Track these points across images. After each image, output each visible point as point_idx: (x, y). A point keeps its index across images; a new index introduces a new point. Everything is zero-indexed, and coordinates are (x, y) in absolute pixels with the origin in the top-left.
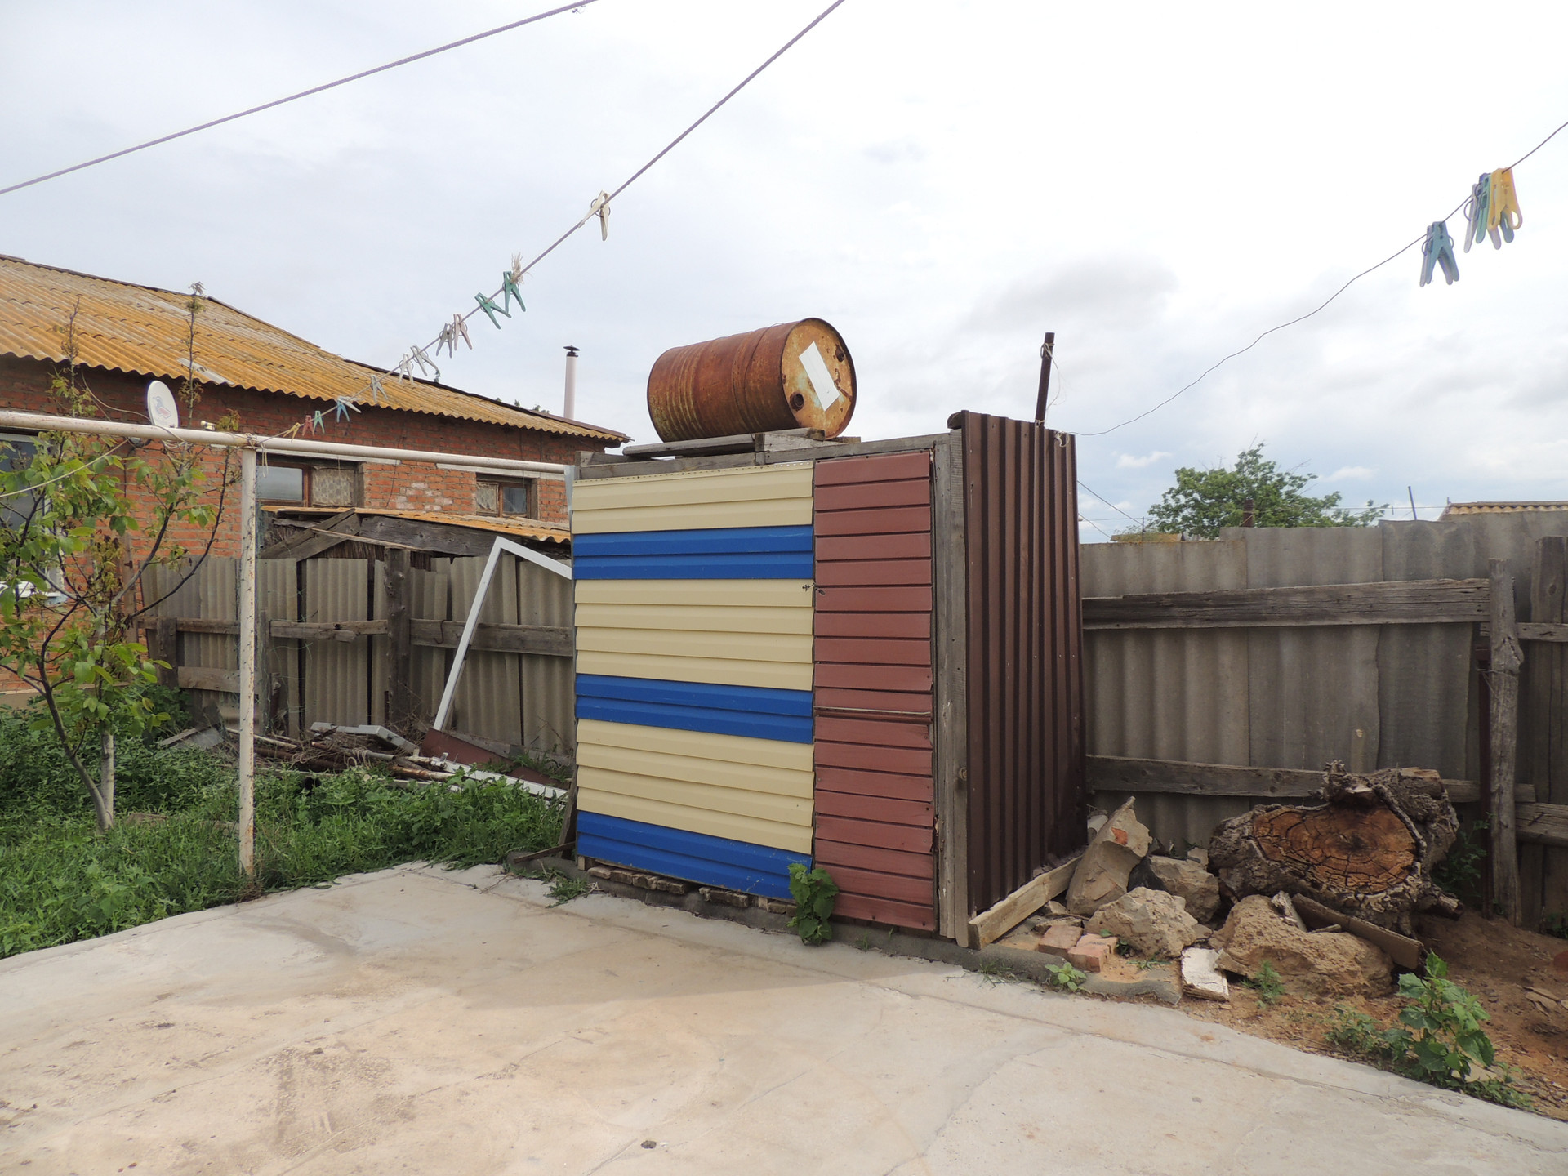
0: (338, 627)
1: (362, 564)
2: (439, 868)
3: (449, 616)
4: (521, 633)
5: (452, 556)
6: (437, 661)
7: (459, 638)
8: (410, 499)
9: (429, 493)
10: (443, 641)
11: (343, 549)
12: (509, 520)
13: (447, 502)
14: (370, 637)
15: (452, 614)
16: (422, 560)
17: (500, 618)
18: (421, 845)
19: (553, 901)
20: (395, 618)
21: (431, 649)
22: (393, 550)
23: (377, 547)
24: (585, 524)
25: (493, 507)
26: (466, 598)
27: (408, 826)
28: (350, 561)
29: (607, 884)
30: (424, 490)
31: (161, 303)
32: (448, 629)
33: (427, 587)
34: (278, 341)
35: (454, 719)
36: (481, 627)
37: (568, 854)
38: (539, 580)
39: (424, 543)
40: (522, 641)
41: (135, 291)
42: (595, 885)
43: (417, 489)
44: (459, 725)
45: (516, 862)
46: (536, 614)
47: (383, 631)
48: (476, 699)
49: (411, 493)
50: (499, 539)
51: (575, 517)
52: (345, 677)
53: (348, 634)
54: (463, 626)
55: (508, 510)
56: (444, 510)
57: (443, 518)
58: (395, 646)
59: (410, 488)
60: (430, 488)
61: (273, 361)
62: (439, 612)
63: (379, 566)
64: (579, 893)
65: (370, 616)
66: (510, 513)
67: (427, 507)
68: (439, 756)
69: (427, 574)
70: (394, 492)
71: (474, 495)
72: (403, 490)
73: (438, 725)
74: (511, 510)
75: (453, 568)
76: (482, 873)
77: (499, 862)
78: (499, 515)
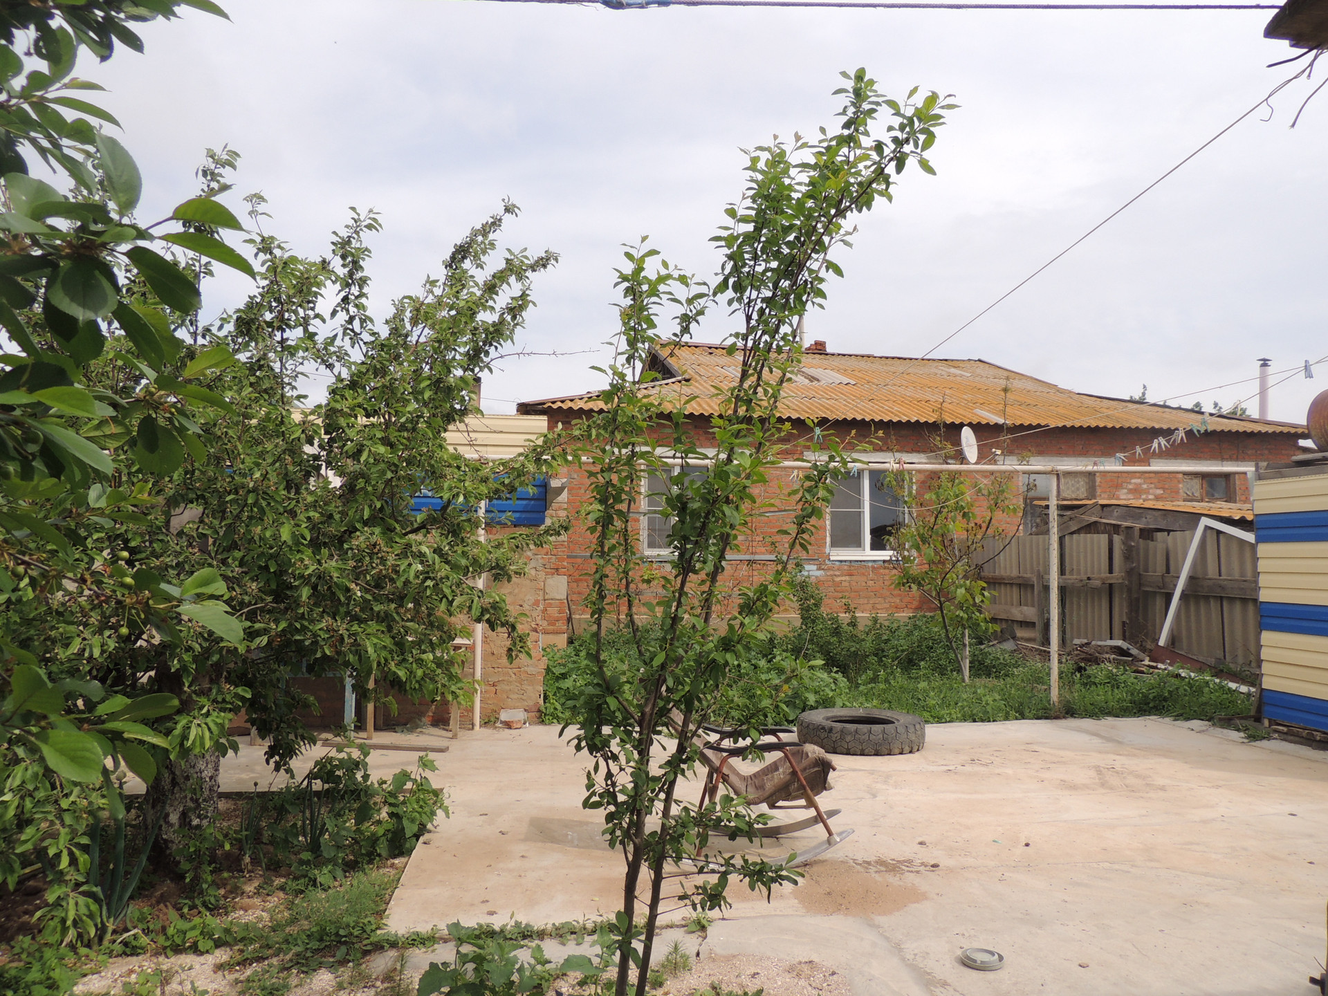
0: (1089, 579)
1: (1104, 538)
2: (1167, 720)
3: (1168, 571)
4: (1222, 582)
5: (1169, 531)
6: (1159, 602)
7: (1175, 586)
8: (1130, 491)
9: (1145, 486)
10: (1164, 587)
11: (1091, 528)
12: (1211, 505)
13: (1160, 492)
14: (1111, 585)
15: (1170, 570)
16: (1147, 534)
17: (1206, 573)
18: (1155, 707)
19: (1246, 741)
20: (1130, 572)
21: (1155, 593)
22: (1127, 528)
23: (1114, 525)
24: (1262, 508)
25: (1197, 494)
26: (1180, 559)
27: (1145, 696)
28: (1095, 535)
29: (1285, 736)
30: (1140, 484)
31: (953, 370)
32: (1167, 580)
33: (1151, 552)
34: (1029, 386)
35: (1174, 640)
36: (1192, 579)
37: (1258, 719)
38: (1235, 548)
39: (1148, 523)
40: (1223, 588)
41: (936, 364)
42: (1276, 735)
43: (1135, 484)
44: (1177, 644)
45: (1220, 720)
46: (1233, 570)
47: (1120, 581)
48: (1189, 629)
49: (1130, 487)
50: (1203, 519)
51: (1256, 504)
52: (1093, 612)
53: (1097, 583)
54: (1178, 577)
55: (1211, 496)
56: (1157, 498)
57: (1159, 505)
58: (1129, 590)
59: (1130, 483)
60: (1145, 483)
61: (1029, 402)
62: (1160, 569)
63: (1117, 539)
64: (1264, 738)
65: (1111, 571)
66: (1212, 498)
67: (1144, 497)
68: (1163, 663)
69: (1151, 544)
70: (1118, 486)
71: (1181, 486)
72: (1125, 485)
73: (1162, 643)
74: (1213, 495)
75: (1170, 539)
76: (1196, 724)
77: (1209, 720)
78: (1202, 500)
